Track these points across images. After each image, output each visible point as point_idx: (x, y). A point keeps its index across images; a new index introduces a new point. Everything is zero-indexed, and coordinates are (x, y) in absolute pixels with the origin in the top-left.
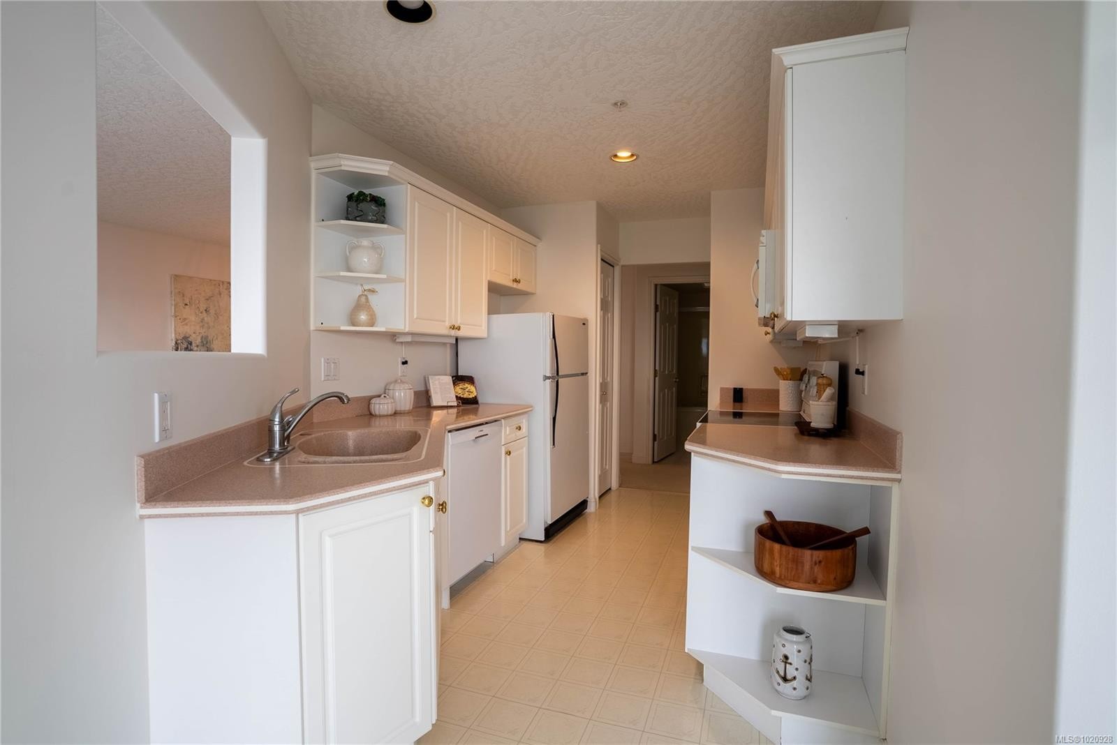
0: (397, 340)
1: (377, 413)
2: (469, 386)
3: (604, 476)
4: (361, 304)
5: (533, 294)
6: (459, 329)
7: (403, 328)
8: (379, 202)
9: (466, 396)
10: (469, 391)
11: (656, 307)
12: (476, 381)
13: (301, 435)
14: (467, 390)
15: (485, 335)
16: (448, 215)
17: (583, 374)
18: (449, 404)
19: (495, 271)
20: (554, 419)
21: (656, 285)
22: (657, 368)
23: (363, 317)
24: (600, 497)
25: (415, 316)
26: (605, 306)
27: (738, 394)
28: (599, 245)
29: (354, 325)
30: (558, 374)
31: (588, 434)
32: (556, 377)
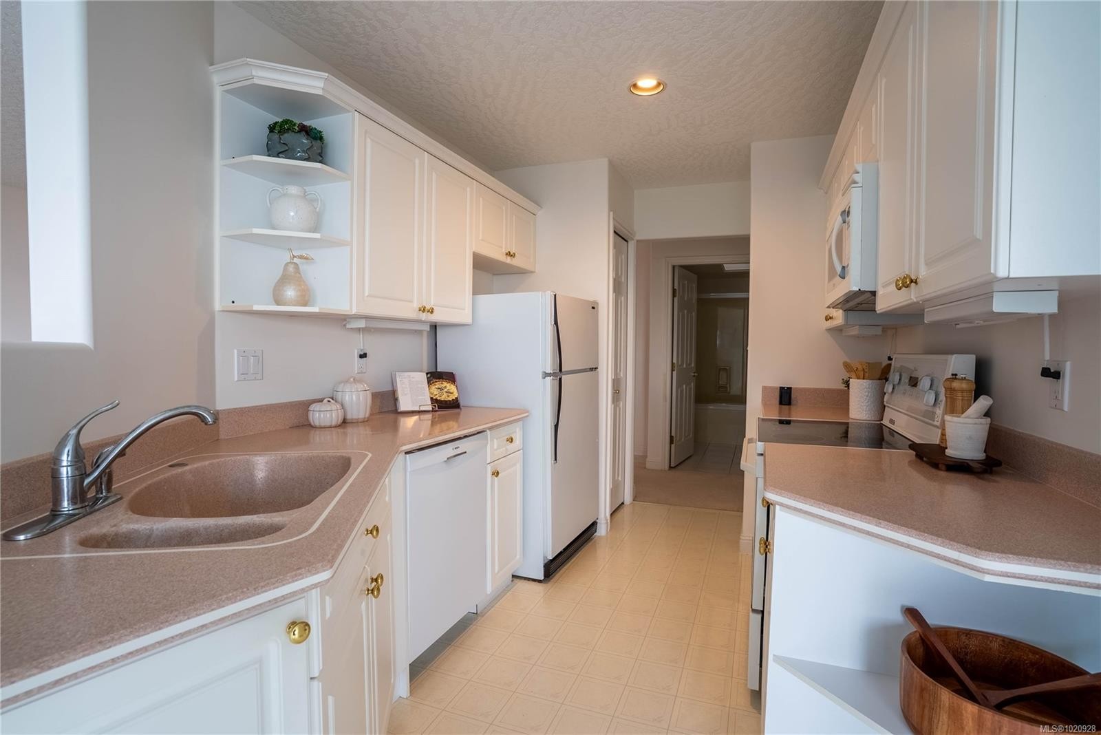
0: (348, 326)
1: (317, 424)
2: (448, 385)
3: (616, 488)
4: (291, 275)
5: (532, 272)
6: (432, 312)
7: (348, 309)
8: (314, 135)
9: (444, 397)
10: (449, 391)
11: (674, 291)
12: (457, 378)
13: (171, 466)
14: (446, 390)
15: (468, 320)
16: (417, 161)
17: (592, 369)
18: (422, 409)
19: (482, 240)
20: (556, 427)
21: (674, 267)
22: (675, 361)
23: (290, 293)
24: (612, 515)
25: (367, 294)
26: (619, 287)
27: (785, 396)
28: (612, 213)
29: (278, 305)
30: (561, 370)
31: (598, 442)
32: (559, 373)
